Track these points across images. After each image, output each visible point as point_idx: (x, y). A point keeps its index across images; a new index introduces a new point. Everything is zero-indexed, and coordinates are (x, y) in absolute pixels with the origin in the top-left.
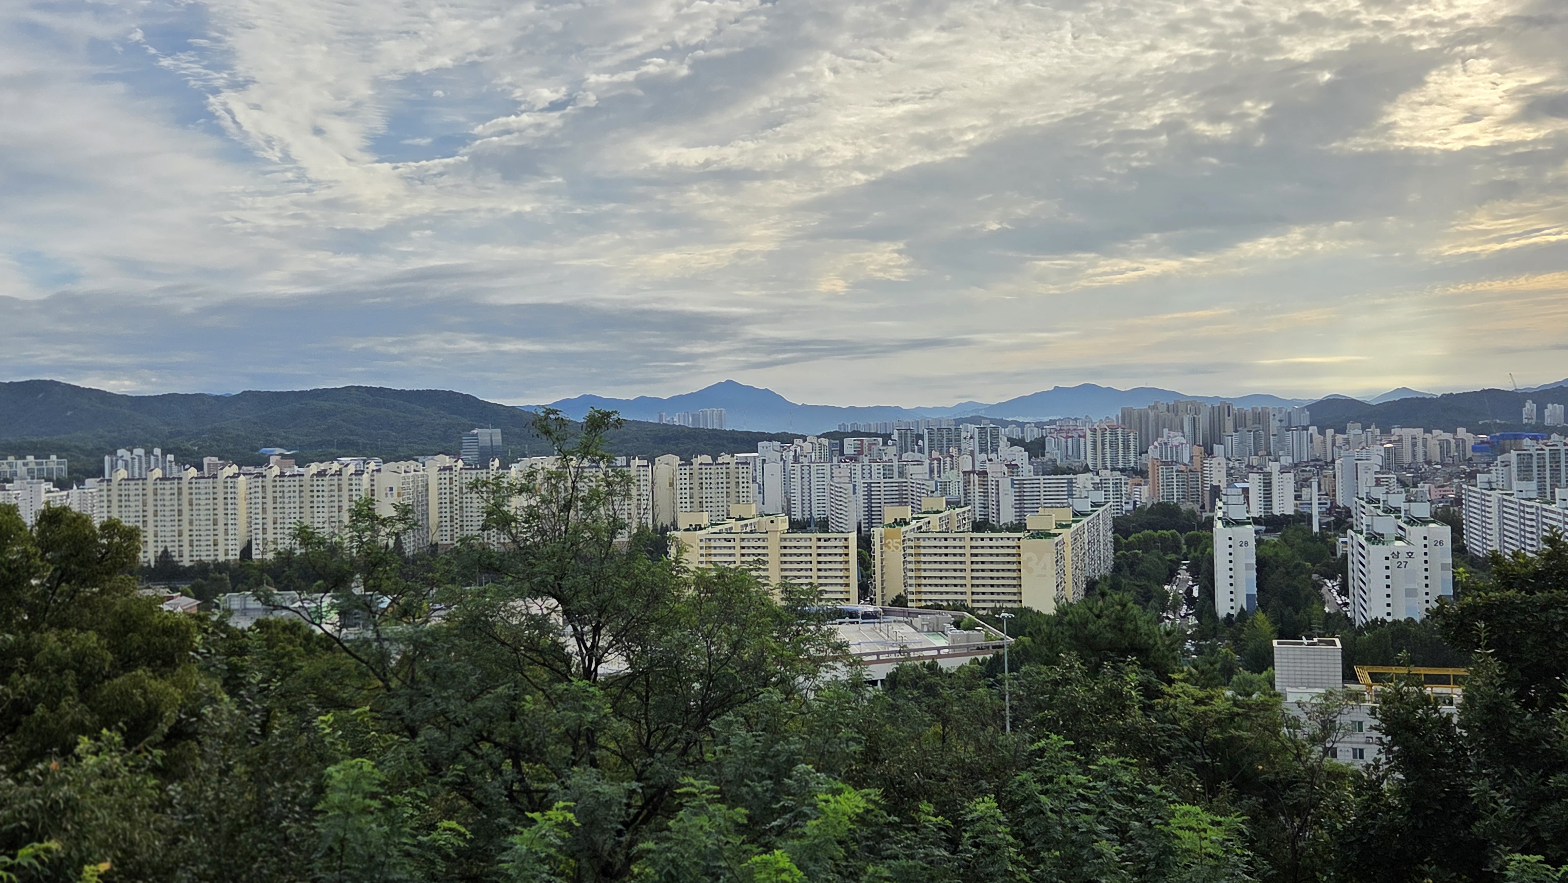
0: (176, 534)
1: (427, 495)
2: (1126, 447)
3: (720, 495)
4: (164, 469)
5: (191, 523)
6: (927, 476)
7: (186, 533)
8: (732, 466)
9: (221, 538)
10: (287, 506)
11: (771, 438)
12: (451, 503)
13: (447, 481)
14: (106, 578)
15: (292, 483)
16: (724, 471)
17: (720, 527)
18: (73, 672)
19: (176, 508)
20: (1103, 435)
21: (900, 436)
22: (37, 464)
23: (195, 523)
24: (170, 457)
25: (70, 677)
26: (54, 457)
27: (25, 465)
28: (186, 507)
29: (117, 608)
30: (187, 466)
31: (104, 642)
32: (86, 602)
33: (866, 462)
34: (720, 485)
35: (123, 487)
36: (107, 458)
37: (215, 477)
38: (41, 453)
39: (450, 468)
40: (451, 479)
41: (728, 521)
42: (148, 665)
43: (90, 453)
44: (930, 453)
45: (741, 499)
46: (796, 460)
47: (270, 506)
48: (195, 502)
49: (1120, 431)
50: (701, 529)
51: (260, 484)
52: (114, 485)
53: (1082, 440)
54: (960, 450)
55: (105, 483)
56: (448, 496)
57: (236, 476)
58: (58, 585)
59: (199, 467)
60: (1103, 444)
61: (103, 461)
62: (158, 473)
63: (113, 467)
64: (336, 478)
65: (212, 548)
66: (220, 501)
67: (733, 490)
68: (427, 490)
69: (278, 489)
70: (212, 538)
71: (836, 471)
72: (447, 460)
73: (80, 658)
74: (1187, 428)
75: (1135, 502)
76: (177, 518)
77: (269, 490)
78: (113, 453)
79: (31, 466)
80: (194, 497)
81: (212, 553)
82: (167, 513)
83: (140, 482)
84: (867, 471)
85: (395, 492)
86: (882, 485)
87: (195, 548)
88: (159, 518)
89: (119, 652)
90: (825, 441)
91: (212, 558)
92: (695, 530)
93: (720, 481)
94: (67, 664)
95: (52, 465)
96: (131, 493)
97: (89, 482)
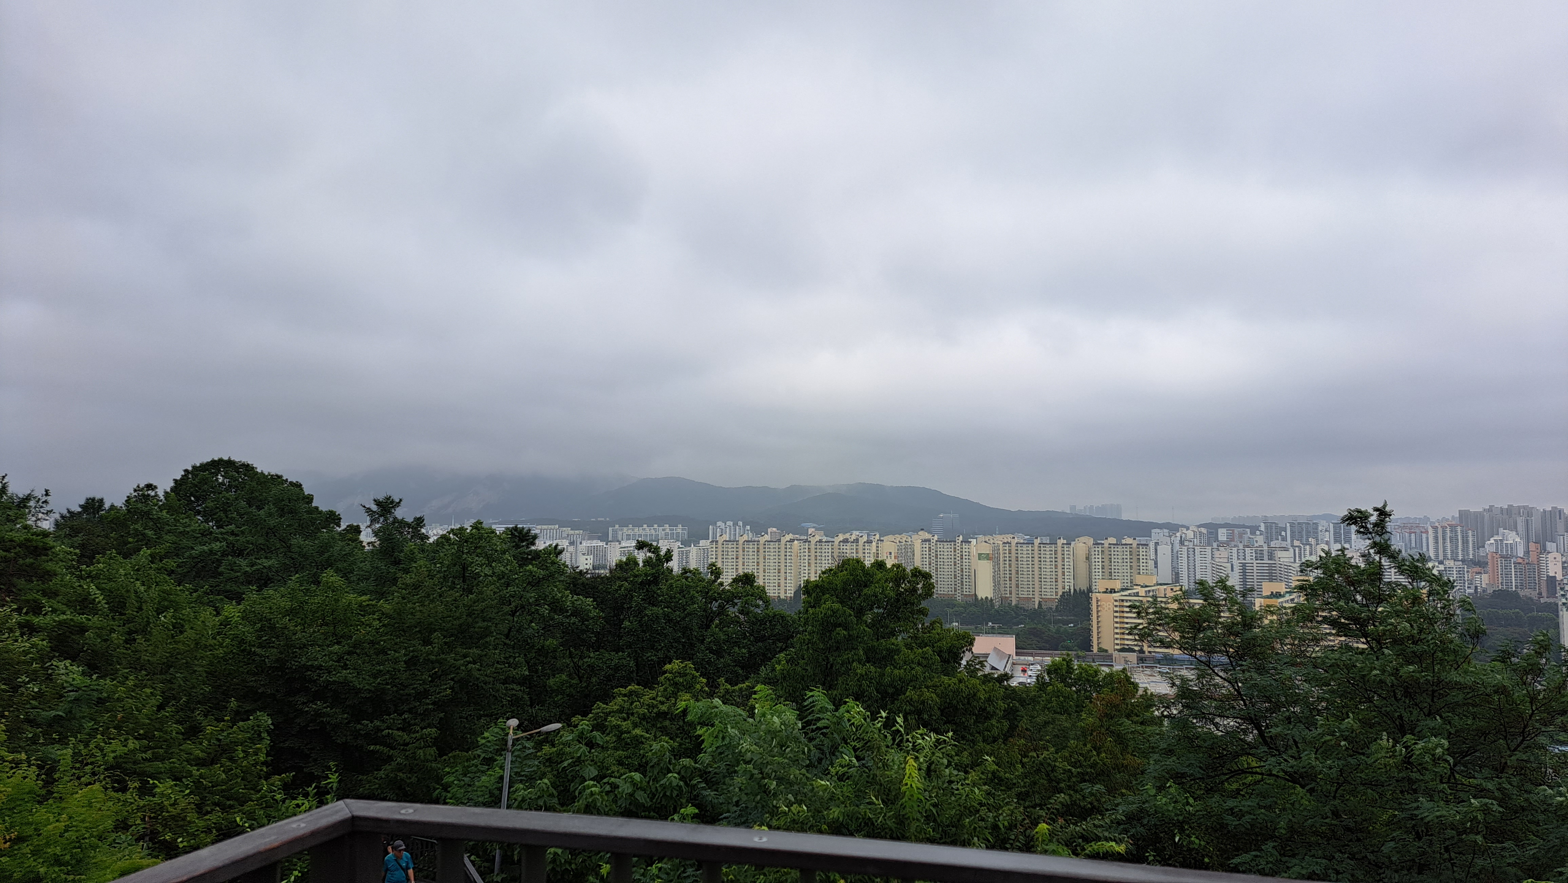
1: (913, 559)
2: (1465, 542)
3: (1125, 567)
4: (747, 535)
5: (764, 571)
6: (1292, 560)
8: (1134, 546)
9: (782, 581)
10: (823, 562)
11: (1160, 526)
12: (930, 564)
13: (927, 549)
15: (827, 547)
16: (1128, 550)
17: (1129, 592)
19: (755, 560)
20: (1444, 532)
21: (1266, 528)
22: (670, 530)
23: (767, 571)
24: (748, 527)
26: (680, 526)
27: (663, 530)
28: (761, 560)
30: (763, 534)
33: (1241, 547)
34: (1125, 560)
35: (725, 546)
36: (710, 527)
37: (779, 540)
38: (673, 524)
39: (929, 540)
40: (930, 548)
41: (1135, 587)
44: (1292, 541)
45: (1141, 572)
46: (1182, 542)
47: (813, 561)
48: (767, 557)
49: (1459, 529)
50: (1115, 592)
51: (807, 547)
52: (719, 544)
53: (1424, 535)
54: (1317, 540)
55: (714, 543)
56: (927, 560)
57: (792, 541)
60: (1444, 539)
61: (708, 529)
62: (743, 537)
63: (715, 533)
64: (855, 544)
65: (777, 588)
66: (783, 557)
67: (1134, 564)
68: (914, 555)
69: (818, 551)
70: (777, 581)
71: (1217, 554)
72: (927, 536)
74: (1521, 526)
75: (1476, 587)
76: (756, 567)
77: (813, 551)
78: (713, 524)
79: (668, 531)
80: (767, 554)
81: (777, 591)
82: (750, 564)
83: (735, 543)
84: (1241, 554)
85: (893, 555)
86: (1255, 565)
90: (1204, 530)
91: (777, 595)
92: (1111, 592)
93: (1125, 557)
95: (679, 531)
96: (729, 550)
97: (703, 542)
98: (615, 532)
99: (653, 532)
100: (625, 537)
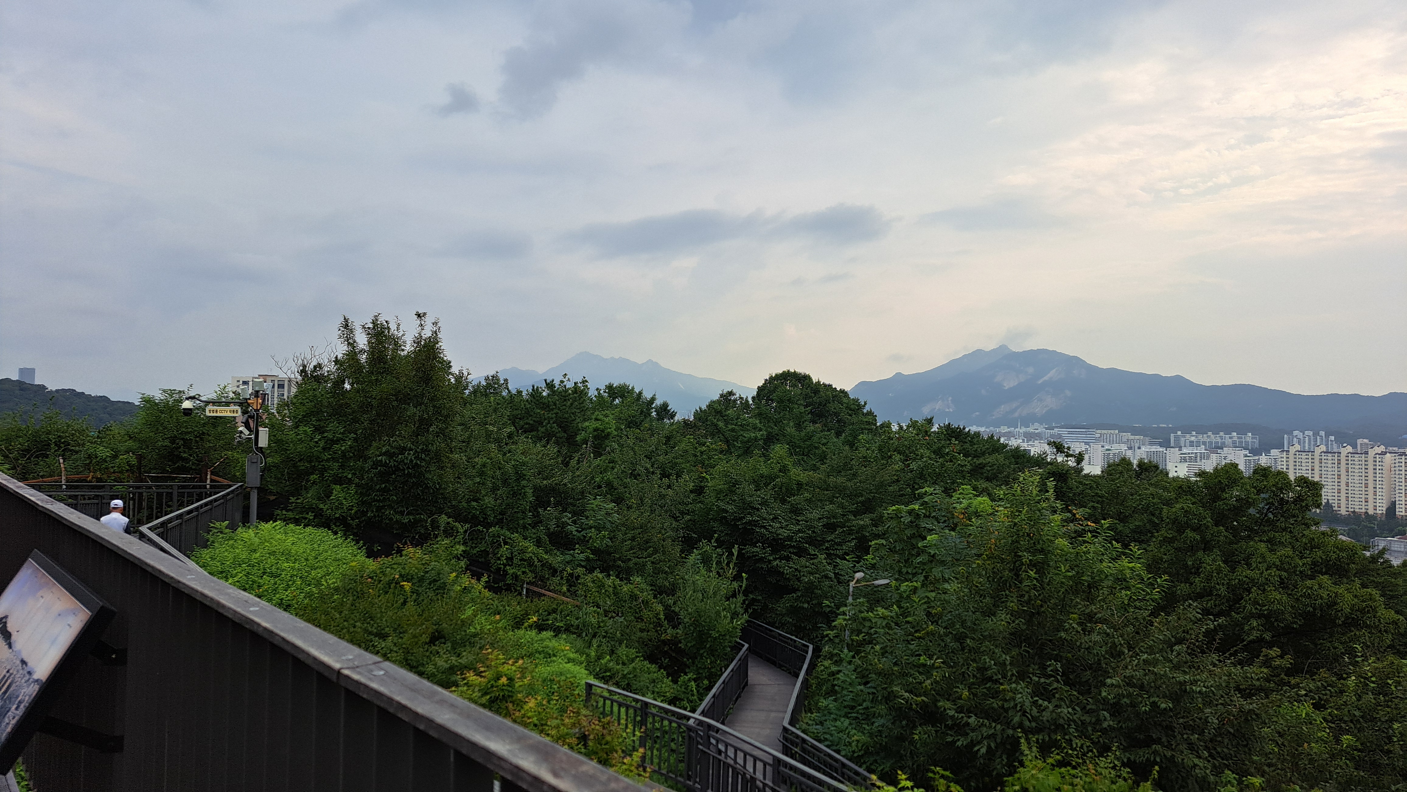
0: (1336, 491)
4: (1327, 445)
5: (1347, 484)
7: (1343, 492)
9: (1371, 498)
19: (1336, 473)
22: (1238, 438)
23: (1350, 485)
24: (1332, 438)
26: (1250, 434)
27: (1230, 438)
28: (1343, 473)
30: (1345, 445)
35: (1297, 455)
36: (1286, 436)
37: (1367, 453)
43: (1274, 433)
48: (1350, 470)
51: (1403, 460)
52: (1291, 453)
55: (1285, 453)
57: (1384, 453)
59: (1354, 446)
61: (1282, 438)
62: (1323, 448)
63: (1290, 442)
65: (1364, 504)
66: (1370, 470)
70: (1363, 496)
76: (1336, 480)
78: (1290, 433)
79: (1235, 439)
80: (1350, 466)
81: (1363, 507)
82: (1329, 476)
83: (1310, 454)
87: (1350, 502)
88: (1324, 477)
91: (1363, 510)
95: (1249, 439)
96: (1303, 461)
97: (1274, 451)
98: (1177, 438)
99: (1219, 440)
100: (1188, 444)
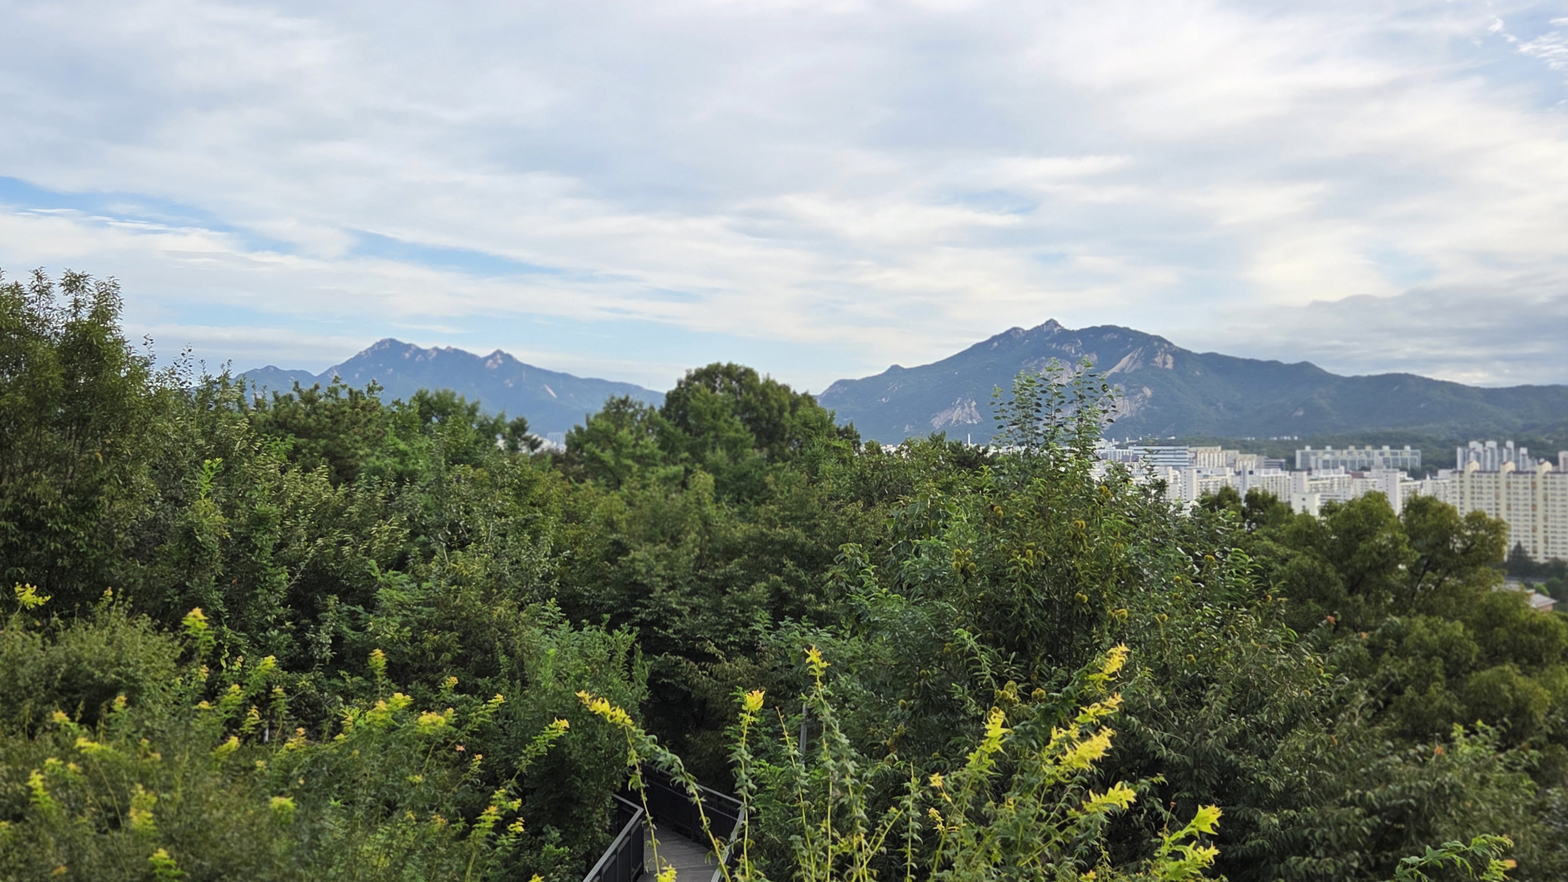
0: (1530, 529)
4: (1517, 462)
5: (1546, 519)
7: (1540, 529)
14: (1471, 568)
18: (1441, 660)
19: (1530, 502)
22: (1392, 454)
23: (1550, 519)
24: (1524, 450)
25: (1438, 665)
26: (1408, 448)
29: (1483, 600)
30: (1542, 460)
31: (1470, 633)
32: (1453, 591)
36: (1459, 450)
38: (1397, 443)
42: (1515, 661)
43: (1443, 445)
48: (1550, 497)
52: (1467, 477)
55: (1458, 475)
58: (1424, 573)
59: (1555, 461)
61: (1454, 453)
62: (1511, 466)
63: (1466, 458)
73: (1448, 646)
76: (1530, 513)
78: (1465, 444)
79: (1388, 455)
80: (1549, 492)
82: (1520, 508)
87: (1550, 545)
88: (1512, 512)
89: (1485, 645)
94: (1435, 650)
95: (1407, 456)
96: (1484, 485)
97: (1442, 473)
98: (1305, 457)
99: (1364, 457)
100: (1320, 464)
